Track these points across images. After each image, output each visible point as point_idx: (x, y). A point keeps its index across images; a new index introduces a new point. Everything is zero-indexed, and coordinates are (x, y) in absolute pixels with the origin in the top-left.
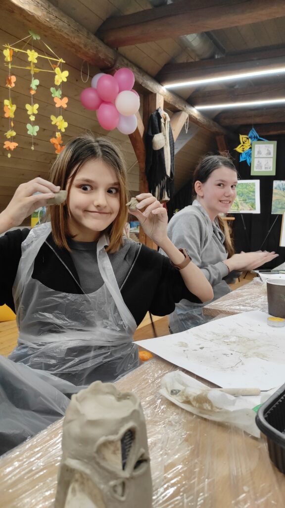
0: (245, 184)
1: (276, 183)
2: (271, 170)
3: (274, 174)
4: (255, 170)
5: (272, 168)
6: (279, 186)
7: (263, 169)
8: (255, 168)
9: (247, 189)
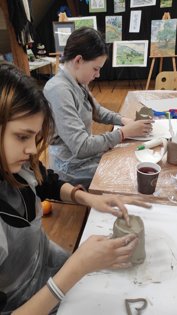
0: (86, 20)
1: (108, 18)
2: (104, 7)
3: (105, 11)
4: (92, 8)
5: (104, 6)
6: (109, 20)
7: (98, 7)
8: (92, 6)
9: (88, 24)
